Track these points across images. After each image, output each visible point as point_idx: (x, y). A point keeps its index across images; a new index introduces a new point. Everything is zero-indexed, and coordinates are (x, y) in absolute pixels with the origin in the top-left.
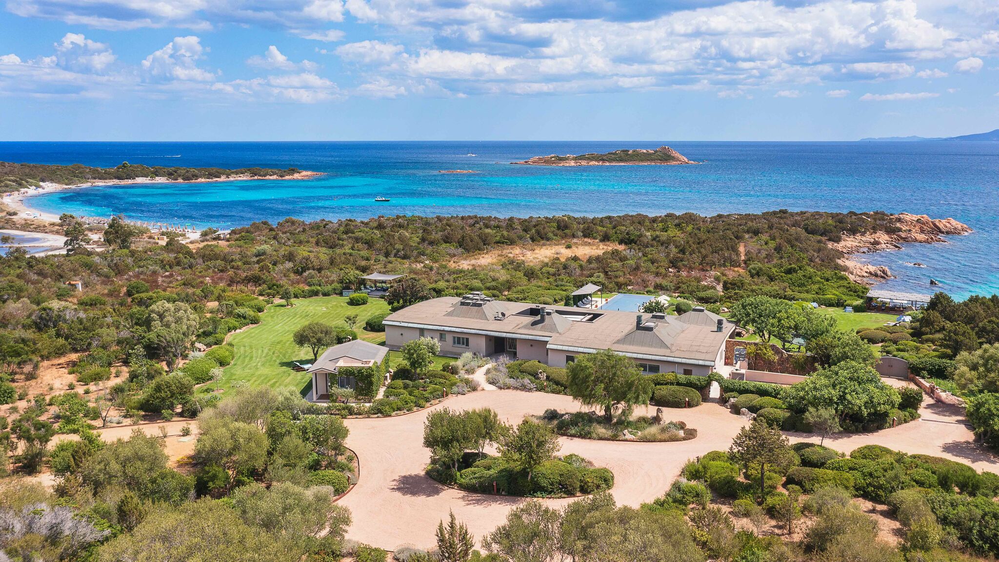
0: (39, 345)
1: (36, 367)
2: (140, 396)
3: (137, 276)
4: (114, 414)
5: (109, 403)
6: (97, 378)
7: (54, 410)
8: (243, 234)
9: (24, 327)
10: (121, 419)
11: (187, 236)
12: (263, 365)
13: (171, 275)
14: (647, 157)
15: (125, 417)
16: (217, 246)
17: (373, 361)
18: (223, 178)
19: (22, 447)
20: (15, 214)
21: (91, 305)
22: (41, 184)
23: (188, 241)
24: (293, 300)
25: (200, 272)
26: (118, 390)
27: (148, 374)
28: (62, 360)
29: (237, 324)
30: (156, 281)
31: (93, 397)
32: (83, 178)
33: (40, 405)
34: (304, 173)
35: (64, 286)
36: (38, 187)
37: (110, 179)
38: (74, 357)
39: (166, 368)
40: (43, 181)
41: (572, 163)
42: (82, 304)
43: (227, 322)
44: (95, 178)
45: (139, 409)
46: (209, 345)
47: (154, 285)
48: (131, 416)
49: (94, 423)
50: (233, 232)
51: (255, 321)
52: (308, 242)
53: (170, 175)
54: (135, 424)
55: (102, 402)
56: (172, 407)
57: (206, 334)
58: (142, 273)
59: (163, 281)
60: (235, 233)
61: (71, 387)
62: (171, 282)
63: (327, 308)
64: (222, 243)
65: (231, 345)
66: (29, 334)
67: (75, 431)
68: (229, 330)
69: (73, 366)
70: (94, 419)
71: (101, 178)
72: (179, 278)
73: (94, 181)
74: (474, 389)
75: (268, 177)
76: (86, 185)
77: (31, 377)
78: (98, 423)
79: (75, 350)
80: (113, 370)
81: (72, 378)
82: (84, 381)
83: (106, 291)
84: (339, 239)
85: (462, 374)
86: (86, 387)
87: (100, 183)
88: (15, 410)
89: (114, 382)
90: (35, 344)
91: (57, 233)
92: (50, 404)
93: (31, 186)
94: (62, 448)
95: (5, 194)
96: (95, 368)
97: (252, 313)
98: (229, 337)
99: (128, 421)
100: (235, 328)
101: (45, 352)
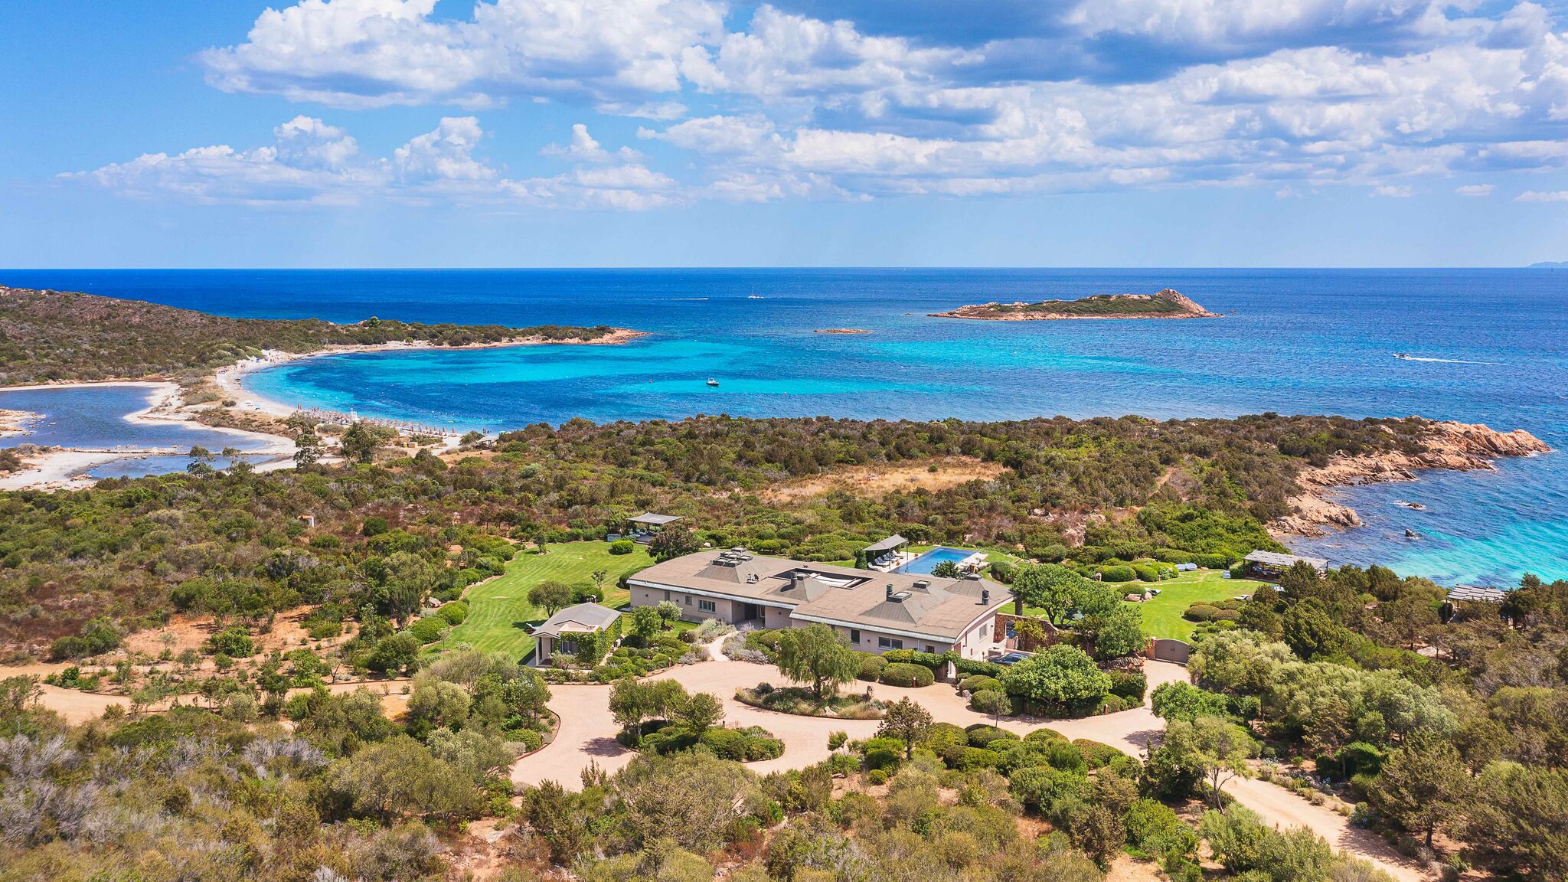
0: (272, 596)
1: (271, 621)
2: (368, 654)
3: (376, 509)
4: (343, 671)
5: (339, 660)
6: (329, 634)
7: (288, 665)
8: (514, 442)
9: (256, 574)
10: (350, 677)
11: (445, 441)
12: (495, 625)
13: (415, 508)
14: (1139, 307)
15: (353, 674)
16: (479, 460)
17: (597, 627)
18: (505, 342)
19: (264, 696)
20: (232, 404)
21: (324, 546)
22: (264, 352)
23: (444, 449)
24: (548, 546)
25: (449, 505)
26: (348, 648)
27: (378, 631)
28: (295, 613)
29: (477, 576)
30: (396, 517)
31: (324, 653)
32: (317, 341)
33: (276, 658)
34: (619, 333)
35: (295, 521)
36: (259, 357)
37: (353, 343)
38: (306, 609)
39: (396, 626)
40: (266, 347)
41: (1020, 317)
42: (314, 545)
43: (466, 574)
44: (333, 343)
45: (365, 667)
46: (443, 600)
47: (395, 521)
48: (359, 674)
49: (324, 679)
50: (502, 438)
51: (499, 572)
52: (594, 456)
53: (432, 337)
54: (361, 681)
55: (333, 659)
56: (396, 667)
57: (443, 588)
58: (382, 505)
59: (405, 517)
60: (505, 441)
61: (304, 642)
62: (413, 518)
63: (584, 557)
64: (487, 454)
65: (466, 601)
66: (263, 584)
67: (310, 685)
68: (469, 582)
69: (305, 620)
70: (325, 675)
71: (342, 342)
72: (423, 512)
73: (332, 346)
74: (704, 660)
75: (567, 340)
76: (320, 354)
77: (265, 630)
78: (328, 679)
79: (307, 603)
80: (344, 625)
81: (303, 633)
82: (316, 636)
83: (341, 529)
84: (633, 453)
85: (699, 643)
86: (317, 643)
87: (340, 350)
88: (253, 663)
89: (344, 639)
90: (268, 594)
91: (285, 434)
92: (284, 659)
93: (251, 356)
94: (297, 700)
95: (218, 370)
96: (326, 624)
97: (496, 563)
98: (466, 592)
99: (355, 679)
100: (475, 581)
101: (278, 604)
